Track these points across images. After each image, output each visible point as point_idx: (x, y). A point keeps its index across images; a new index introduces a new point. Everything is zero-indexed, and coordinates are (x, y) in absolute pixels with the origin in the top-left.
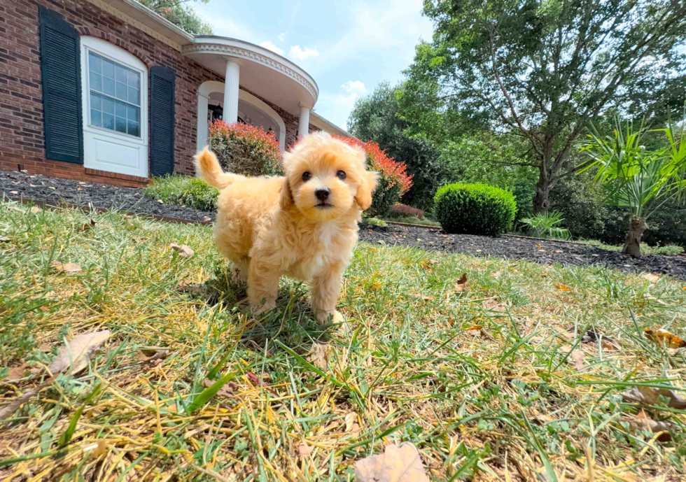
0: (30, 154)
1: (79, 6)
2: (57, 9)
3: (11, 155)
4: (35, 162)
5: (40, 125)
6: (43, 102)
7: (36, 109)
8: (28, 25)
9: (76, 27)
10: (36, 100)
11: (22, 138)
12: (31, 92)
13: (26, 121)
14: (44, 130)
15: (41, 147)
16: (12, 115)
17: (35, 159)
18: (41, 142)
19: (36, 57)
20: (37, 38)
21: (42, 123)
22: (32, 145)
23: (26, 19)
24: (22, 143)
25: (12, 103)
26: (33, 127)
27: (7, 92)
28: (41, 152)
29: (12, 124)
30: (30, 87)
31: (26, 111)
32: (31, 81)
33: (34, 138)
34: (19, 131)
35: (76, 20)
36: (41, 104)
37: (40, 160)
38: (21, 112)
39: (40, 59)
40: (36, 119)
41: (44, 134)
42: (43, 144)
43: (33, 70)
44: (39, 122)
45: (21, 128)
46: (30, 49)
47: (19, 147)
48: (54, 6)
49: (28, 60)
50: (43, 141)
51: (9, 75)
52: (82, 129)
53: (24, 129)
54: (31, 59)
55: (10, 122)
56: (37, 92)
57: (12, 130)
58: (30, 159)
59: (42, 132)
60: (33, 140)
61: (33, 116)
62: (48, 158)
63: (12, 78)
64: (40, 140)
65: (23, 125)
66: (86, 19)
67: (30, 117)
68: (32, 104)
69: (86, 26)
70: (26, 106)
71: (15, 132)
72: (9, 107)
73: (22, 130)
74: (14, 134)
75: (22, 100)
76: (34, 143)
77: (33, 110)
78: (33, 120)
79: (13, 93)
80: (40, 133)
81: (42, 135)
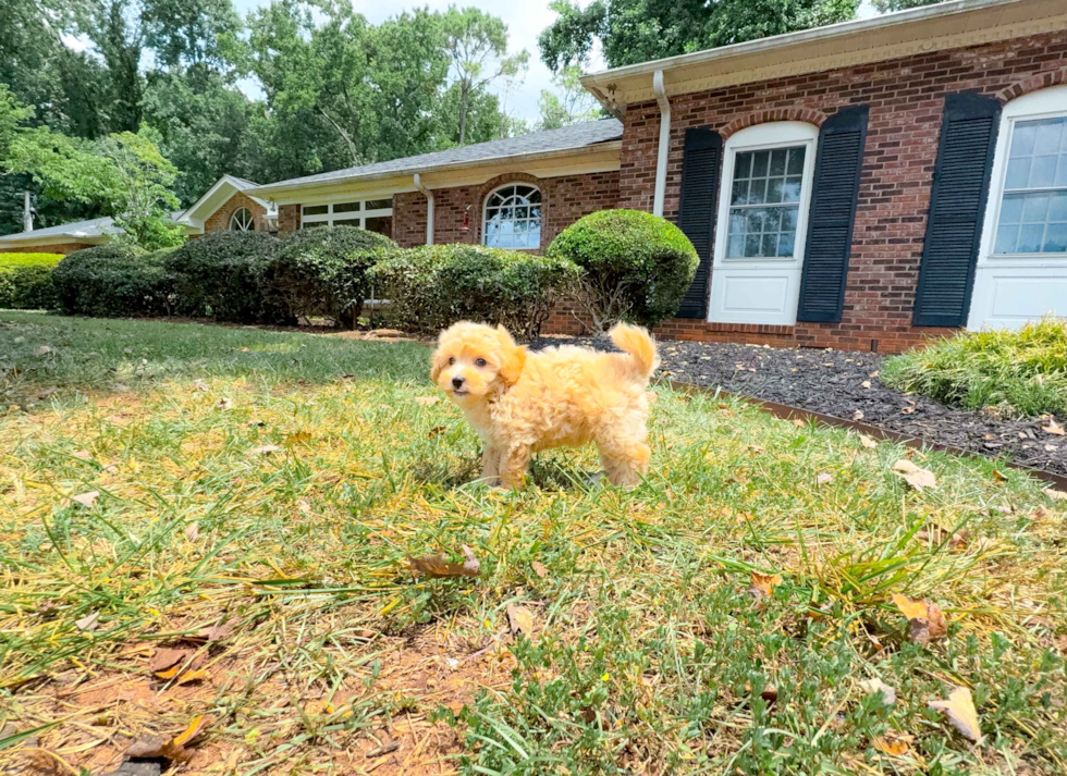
0: (893, 322)
1: (1011, 55)
2: (972, 84)
3: (871, 328)
4: (897, 333)
5: (914, 276)
6: (924, 240)
7: (913, 254)
8: (929, 134)
9: (999, 94)
10: (915, 241)
11: (887, 302)
12: (911, 231)
13: (897, 275)
14: (919, 282)
15: (908, 309)
16: (883, 272)
17: (898, 329)
18: (909, 302)
19: (929, 176)
20: (935, 146)
21: (917, 272)
22: (897, 309)
23: (926, 125)
24: (886, 308)
25: (886, 255)
26: (905, 282)
27: (884, 241)
28: (907, 317)
29: (881, 285)
30: (911, 224)
31: (901, 261)
32: (916, 215)
33: (903, 298)
34: (886, 292)
35: (1001, 83)
36: (921, 245)
37: (904, 329)
38: (895, 264)
39: (933, 176)
40: (911, 269)
41: (917, 290)
42: (912, 305)
43: (918, 197)
44: (913, 272)
45: (890, 286)
46: (923, 167)
47: (882, 315)
48: (969, 81)
49: (916, 184)
50: (913, 300)
51: (891, 217)
52: (974, 266)
53: (894, 288)
54: (921, 181)
55: (878, 282)
56: (918, 228)
57: (879, 293)
58: (892, 330)
59: (915, 286)
60: (900, 302)
61: (908, 266)
62: (916, 325)
63: (894, 220)
64: (909, 299)
65: (892, 282)
66: (1018, 70)
67: (904, 268)
68: (910, 248)
69: (1015, 83)
70: (902, 253)
71: (883, 295)
72: (881, 262)
73: (890, 291)
74: (879, 299)
75: (899, 246)
76: (901, 306)
77: (909, 257)
78: (907, 271)
79: (890, 241)
80: (911, 288)
81: (914, 292)
